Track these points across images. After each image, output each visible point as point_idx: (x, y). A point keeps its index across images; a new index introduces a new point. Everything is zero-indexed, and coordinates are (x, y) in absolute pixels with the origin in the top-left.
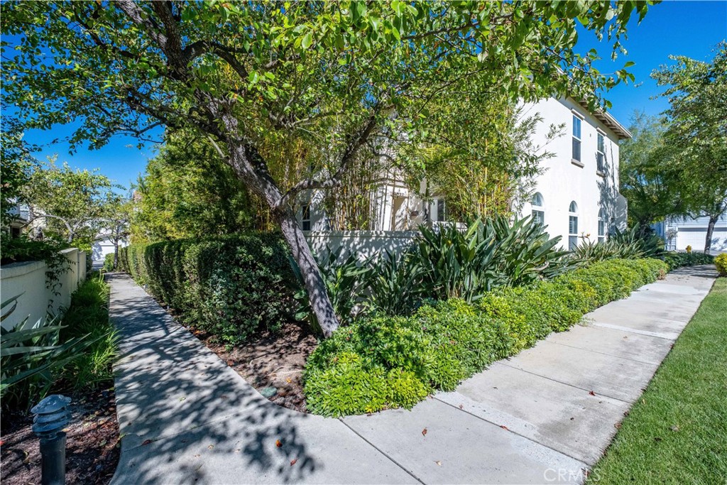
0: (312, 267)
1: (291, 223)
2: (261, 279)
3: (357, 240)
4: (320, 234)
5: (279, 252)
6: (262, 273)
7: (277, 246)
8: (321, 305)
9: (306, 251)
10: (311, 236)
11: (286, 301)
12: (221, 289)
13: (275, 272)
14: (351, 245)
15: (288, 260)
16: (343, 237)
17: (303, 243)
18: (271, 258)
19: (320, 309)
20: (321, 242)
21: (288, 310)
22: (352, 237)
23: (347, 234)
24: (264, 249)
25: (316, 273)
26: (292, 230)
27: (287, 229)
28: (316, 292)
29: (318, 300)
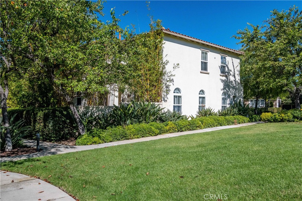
0: (78, 117)
1: (72, 105)
2: (63, 121)
3: (95, 109)
4: (82, 107)
5: (68, 113)
6: (63, 119)
7: (68, 111)
8: (81, 127)
9: (77, 113)
10: (79, 108)
11: (70, 129)
12: (52, 124)
13: (68, 119)
14: (93, 111)
15: (71, 116)
16: (90, 108)
17: (76, 111)
18: (66, 115)
19: (80, 129)
20: (82, 109)
21: (71, 132)
22: (93, 108)
23: (91, 107)
24: (64, 112)
25: (79, 119)
26: (73, 107)
27: (71, 107)
28: (79, 124)
29: (80, 126)
